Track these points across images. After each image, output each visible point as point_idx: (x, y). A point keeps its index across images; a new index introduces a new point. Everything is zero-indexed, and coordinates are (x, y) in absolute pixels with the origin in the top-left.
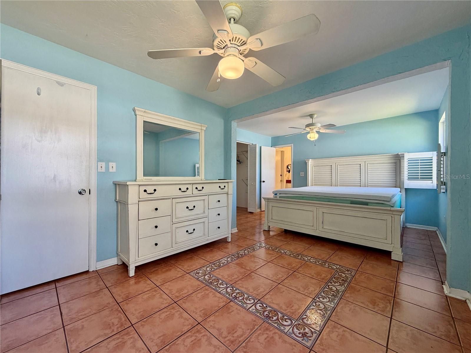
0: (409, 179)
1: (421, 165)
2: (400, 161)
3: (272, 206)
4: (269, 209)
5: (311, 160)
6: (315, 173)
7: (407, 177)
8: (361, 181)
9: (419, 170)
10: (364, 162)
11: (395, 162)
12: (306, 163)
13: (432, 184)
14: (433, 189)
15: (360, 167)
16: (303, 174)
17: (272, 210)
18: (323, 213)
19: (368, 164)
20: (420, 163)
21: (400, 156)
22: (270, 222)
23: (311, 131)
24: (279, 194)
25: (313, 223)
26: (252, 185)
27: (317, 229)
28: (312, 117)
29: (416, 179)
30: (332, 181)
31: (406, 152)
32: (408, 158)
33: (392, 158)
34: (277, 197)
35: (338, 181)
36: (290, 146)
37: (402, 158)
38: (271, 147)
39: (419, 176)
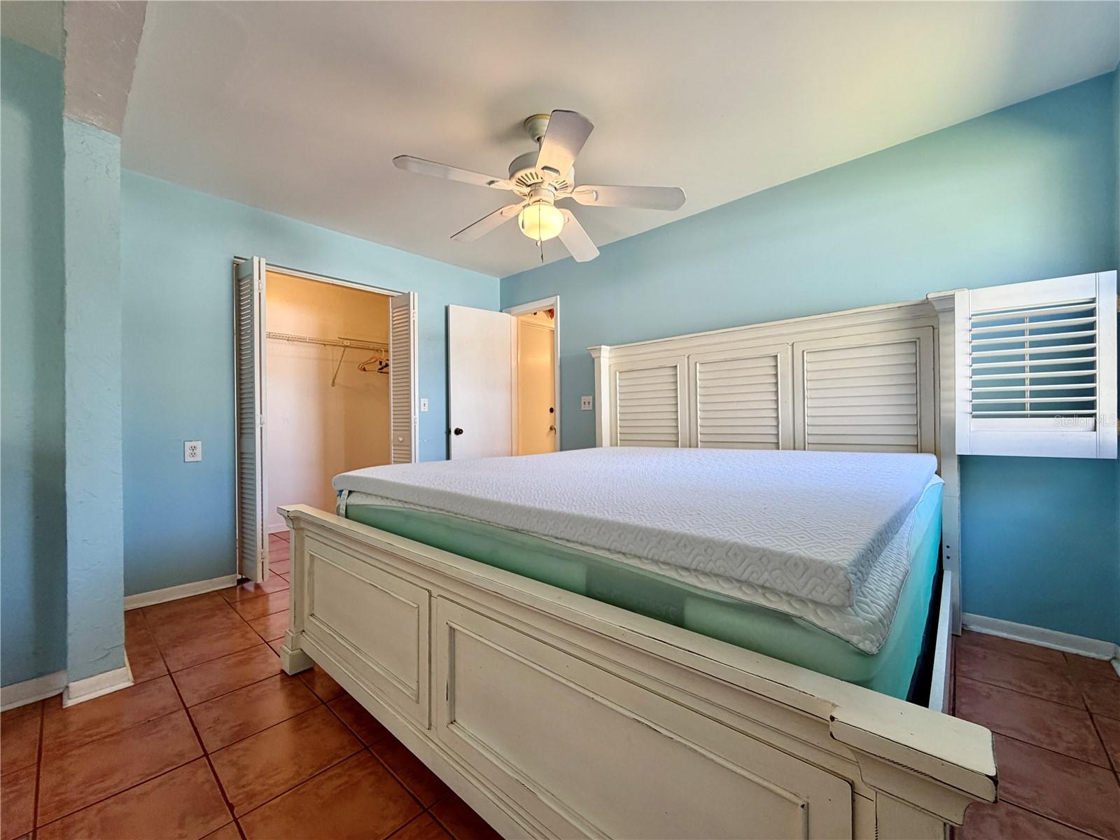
0: (979, 411)
1: (1033, 344)
2: (936, 331)
3: (311, 555)
4: (302, 565)
5: (609, 348)
6: (623, 397)
7: (967, 401)
8: (778, 426)
9: (1024, 367)
10: (790, 348)
11: (915, 340)
12: (594, 360)
13: (1095, 432)
14: (1098, 458)
15: (776, 366)
16: (589, 403)
17: (311, 573)
18: (452, 630)
19: (805, 353)
20: (1033, 332)
21: (937, 308)
22: (304, 631)
23: (530, 195)
24: (348, 496)
25: (418, 682)
26: (402, 444)
27: (430, 724)
28: (536, 129)
29: (1012, 410)
30: (677, 426)
31: (961, 288)
32: (973, 315)
33: (899, 320)
34: (341, 506)
35: (699, 427)
36: (552, 303)
37: (942, 318)
38: (496, 311)
39: (1028, 394)
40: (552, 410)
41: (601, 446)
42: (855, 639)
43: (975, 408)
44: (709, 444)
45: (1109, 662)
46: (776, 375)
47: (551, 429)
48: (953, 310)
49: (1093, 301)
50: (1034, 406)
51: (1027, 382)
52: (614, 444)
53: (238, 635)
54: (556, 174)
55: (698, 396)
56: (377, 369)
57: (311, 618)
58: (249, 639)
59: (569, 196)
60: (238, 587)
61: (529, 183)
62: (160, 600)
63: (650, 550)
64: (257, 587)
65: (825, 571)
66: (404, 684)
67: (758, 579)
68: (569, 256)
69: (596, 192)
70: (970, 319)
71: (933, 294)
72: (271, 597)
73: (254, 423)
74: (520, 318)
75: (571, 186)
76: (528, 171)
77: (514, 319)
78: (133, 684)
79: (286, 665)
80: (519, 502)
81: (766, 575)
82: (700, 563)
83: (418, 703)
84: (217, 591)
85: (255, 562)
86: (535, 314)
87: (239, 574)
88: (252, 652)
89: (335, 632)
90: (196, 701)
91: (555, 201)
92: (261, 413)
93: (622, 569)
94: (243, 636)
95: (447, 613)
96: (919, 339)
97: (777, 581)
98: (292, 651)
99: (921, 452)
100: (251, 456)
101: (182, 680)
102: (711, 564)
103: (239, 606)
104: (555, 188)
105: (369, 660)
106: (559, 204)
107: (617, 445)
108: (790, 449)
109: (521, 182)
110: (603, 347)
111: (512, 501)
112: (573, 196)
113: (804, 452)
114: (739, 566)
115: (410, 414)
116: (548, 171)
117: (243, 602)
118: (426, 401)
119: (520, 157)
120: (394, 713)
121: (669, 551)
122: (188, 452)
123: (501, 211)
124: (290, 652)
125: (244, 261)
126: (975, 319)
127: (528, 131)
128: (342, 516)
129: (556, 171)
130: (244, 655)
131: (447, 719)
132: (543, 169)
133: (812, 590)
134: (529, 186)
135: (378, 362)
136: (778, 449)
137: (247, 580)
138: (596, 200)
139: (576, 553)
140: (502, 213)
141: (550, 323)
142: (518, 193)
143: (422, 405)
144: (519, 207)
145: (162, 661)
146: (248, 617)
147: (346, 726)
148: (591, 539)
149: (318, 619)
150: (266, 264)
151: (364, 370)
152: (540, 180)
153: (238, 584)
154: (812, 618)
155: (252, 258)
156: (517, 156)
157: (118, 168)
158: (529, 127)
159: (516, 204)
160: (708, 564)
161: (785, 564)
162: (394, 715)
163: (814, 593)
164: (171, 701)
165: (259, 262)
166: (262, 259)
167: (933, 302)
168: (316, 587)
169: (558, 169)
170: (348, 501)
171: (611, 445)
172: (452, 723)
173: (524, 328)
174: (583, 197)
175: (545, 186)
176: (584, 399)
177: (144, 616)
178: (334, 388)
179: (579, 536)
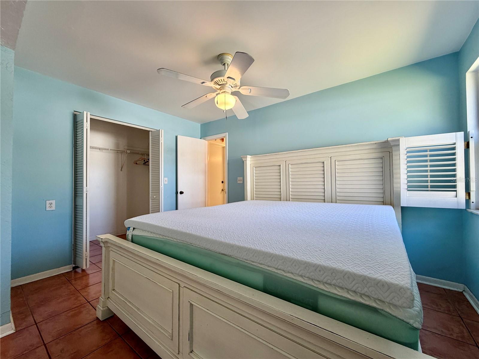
0: (410, 188)
1: (431, 161)
2: (391, 154)
3: (113, 260)
4: (109, 265)
5: (250, 156)
6: (257, 178)
7: (405, 184)
8: (325, 192)
9: (427, 170)
10: (330, 159)
11: (382, 157)
12: (243, 161)
13: (456, 198)
14: (458, 208)
15: (324, 166)
16: (241, 180)
17: (113, 269)
18: (191, 305)
19: (336, 161)
20: (431, 156)
21: (391, 144)
22: (109, 297)
23: (220, 89)
24: (133, 230)
25: (172, 330)
26: (155, 199)
27: (179, 351)
28: (223, 60)
29: (424, 188)
30: (281, 191)
31: (401, 136)
32: (407, 148)
33: (375, 149)
34: (129, 235)
35: (290, 192)
36: (224, 136)
37: (394, 148)
38: (198, 138)
39: (429, 181)
40: (222, 182)
41: (247, 200)
42: (411, 322)
43: (409, 187)
44: (295, 199)
45: (462, 292)
46: (324, 170)
47: (222, 190)
48: (399, 145)
49: (455, 144)
50: (432, 187)
51: (429, 176)
52: (252, 199)
53: (73, 299)
54: (234, 81)
55: (290, 179)
56: (142, 164)
57: (113, 292)
58: (80, 301)
59: (238, 90)
60: (73, 271)
61: (220, 84)
62: (31, 281)
63: (300, 271)
64: (83, 271)
65: (399, 290)
66: (164, 329)
67: (361, 291)
68: (234, 115)
69: (250, 89)
70: (406, 149)
71: (390, 138)
72: (91, 276)
73: (83, 191)
74: (209, 141)
75: (238, 86)
76: (220, 78)
77: (206, 142)
78: (14, 332)
79: (100, 314)
80: (226, 240)
81: (366, 289)
82: (328, 280)
83: (172, 340)
84: (62, 274)
85: (82, 258)
86: (216, 140)
87: (74, 264)
88: (81, 308)
89: (126, 299)
90: (51, 340)
91: (231, 92)
92: (86, 186)
93: (283, 278)
94: (76, 299)
95: (188, 296)
96: (384, 157)
97: (372, 293)
98: (103, 308)
99: (385, 205)
100: (81, 207)
101: (43, 327)
102: (334, 281)
103: (73, 282)
104: (232, 87)
105: (145, 316)
106: (233, 94)
107: (254, 200)
108: (330, 202)
109: (216, 83)
110: (248, 156)
111: (223, 240)
112: (240, 90)
113: (336, 204)
114: (351, 283)
115: (159, 185)
116: (230, 79)
117: (76, 279)
118: (166, 179)
119: (216, 72)
120: (159, 344)
121: (311, 272)
122: (48, 205)
123: (206, 95)
124: (102, 309)
125: (79, 113)
126: (408, 150)
127: (219, 60)
128: (130, 241)
129: (234, 79)
130: (77, 310)
131: (188, 350)
132: (228, 78)
133: (393, 298)
134: (220, 85)
135: (143, 161)
136: (325, 202)
137: (78, 267)
138: (250, 92)
139: (258, 268)
140: (206, 96)
141: (223, 144)
142: (214, 88)
143: (165, 181)
144: (215, 94)
145: (31, 316)
146: (79, 288)
147: (132, 349)
148: (267, 263)
149: (118, 293)
150: (90, 115)
151: (137, 164)
152: (225, 83)
153: (73, 270)
154: (388, 310)
155: (84, 112)
156: (215, 71)
157: (13, 65)
158: (220, 58)
159: (214, 92)
160: (333, 280)
161: (377, 285)
162: (159, 345)
163: (393, 300)
164: (36, 340)
165: (87, 114)
166: (88, 112)
167: (390, 142)
168: (116, 275)
169: (234, 78)
170: (133, 234)
171: (251, 200)
172: (191, 352)
173: (211, 146)
174: (244, 91)
175: (227, 85)
176: (239, 178)
177: (22, 290)
178: (121, 172)
179: (260, 261)
